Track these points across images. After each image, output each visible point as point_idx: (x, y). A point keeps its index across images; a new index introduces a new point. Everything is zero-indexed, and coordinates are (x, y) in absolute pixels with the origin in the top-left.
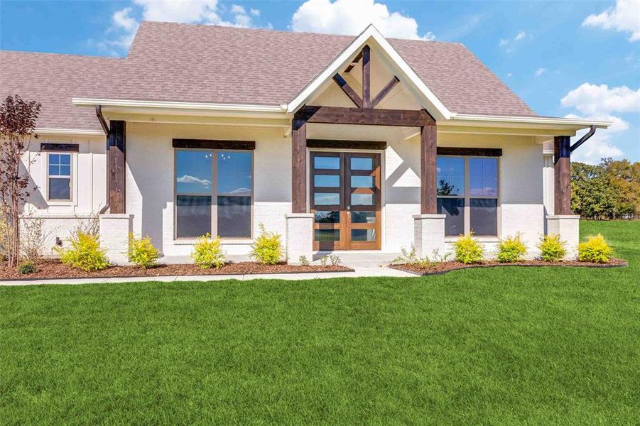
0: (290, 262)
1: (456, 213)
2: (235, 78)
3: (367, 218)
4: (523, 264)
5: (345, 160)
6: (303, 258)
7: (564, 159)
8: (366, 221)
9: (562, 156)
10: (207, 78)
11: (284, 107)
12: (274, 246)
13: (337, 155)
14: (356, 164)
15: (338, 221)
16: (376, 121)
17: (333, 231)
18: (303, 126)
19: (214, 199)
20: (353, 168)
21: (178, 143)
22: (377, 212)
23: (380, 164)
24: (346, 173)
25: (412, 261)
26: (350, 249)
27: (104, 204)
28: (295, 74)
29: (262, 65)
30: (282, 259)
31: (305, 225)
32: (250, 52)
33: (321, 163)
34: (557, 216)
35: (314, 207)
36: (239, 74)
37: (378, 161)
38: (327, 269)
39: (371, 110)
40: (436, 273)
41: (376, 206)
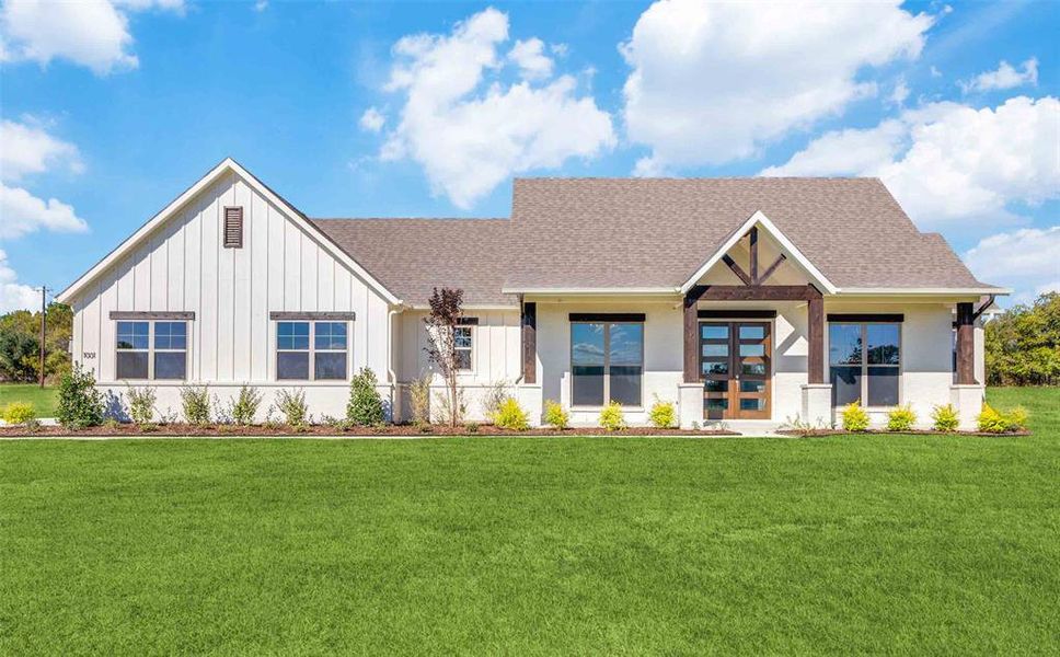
0: (682, 427)
1: (853, 382)
2: (620, 245)
3: (759, 387)
4: (912, 433)
5: (734, 330)
6: (695, 423)
7: (967, 326)
8: (757, 390)
9: (964, 323)
10: (592, 247)
11: (678, 289)
12: (668, 412)
13: (726, 324)
14: (745, 333)
15: (727, 390)
16: (764, 296)
17: (721, 400)
18: (694, 304)
19: (607, 370)
20: (742, 337)
21: (574, 317)
22: (767, 382)
23: (769, 333)
24: (734, 342)
25: (796, 428)
26: (740, 418)
27: (518, 374)
28: (681, 236)
29: (646, 226)
30: (676, 425)
31: (696, 394)
32: (631, 211)
33: (709, 333)
34: (956, 386)
35: (702, 376)
36: (623, 240)
37: (768, 330)
38: (717, 433)
39: (758, 287)
40: (815, 436)
41: (767, 375)
